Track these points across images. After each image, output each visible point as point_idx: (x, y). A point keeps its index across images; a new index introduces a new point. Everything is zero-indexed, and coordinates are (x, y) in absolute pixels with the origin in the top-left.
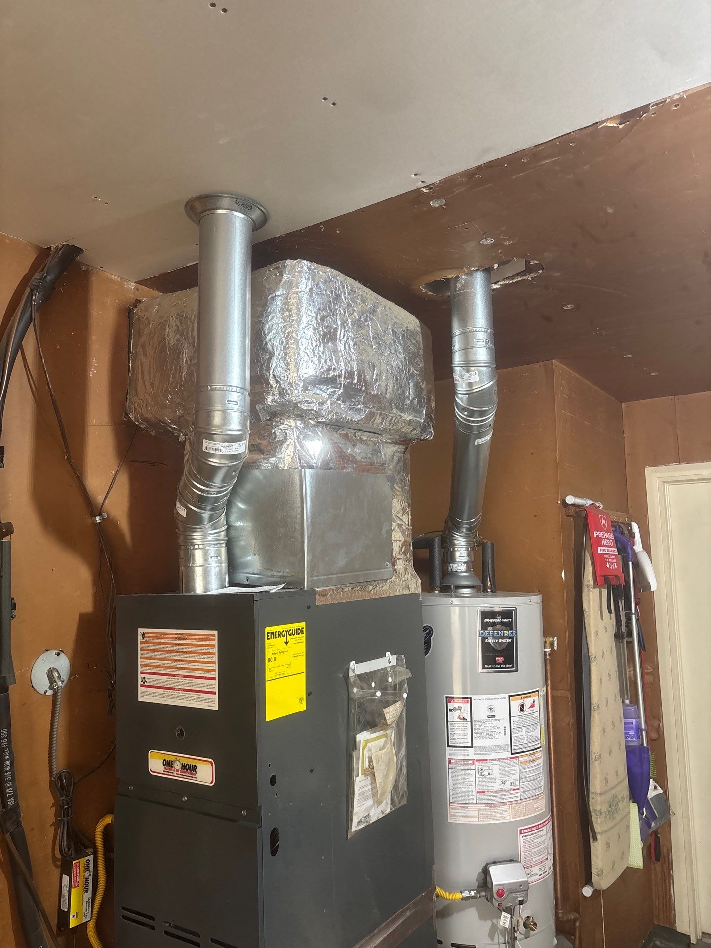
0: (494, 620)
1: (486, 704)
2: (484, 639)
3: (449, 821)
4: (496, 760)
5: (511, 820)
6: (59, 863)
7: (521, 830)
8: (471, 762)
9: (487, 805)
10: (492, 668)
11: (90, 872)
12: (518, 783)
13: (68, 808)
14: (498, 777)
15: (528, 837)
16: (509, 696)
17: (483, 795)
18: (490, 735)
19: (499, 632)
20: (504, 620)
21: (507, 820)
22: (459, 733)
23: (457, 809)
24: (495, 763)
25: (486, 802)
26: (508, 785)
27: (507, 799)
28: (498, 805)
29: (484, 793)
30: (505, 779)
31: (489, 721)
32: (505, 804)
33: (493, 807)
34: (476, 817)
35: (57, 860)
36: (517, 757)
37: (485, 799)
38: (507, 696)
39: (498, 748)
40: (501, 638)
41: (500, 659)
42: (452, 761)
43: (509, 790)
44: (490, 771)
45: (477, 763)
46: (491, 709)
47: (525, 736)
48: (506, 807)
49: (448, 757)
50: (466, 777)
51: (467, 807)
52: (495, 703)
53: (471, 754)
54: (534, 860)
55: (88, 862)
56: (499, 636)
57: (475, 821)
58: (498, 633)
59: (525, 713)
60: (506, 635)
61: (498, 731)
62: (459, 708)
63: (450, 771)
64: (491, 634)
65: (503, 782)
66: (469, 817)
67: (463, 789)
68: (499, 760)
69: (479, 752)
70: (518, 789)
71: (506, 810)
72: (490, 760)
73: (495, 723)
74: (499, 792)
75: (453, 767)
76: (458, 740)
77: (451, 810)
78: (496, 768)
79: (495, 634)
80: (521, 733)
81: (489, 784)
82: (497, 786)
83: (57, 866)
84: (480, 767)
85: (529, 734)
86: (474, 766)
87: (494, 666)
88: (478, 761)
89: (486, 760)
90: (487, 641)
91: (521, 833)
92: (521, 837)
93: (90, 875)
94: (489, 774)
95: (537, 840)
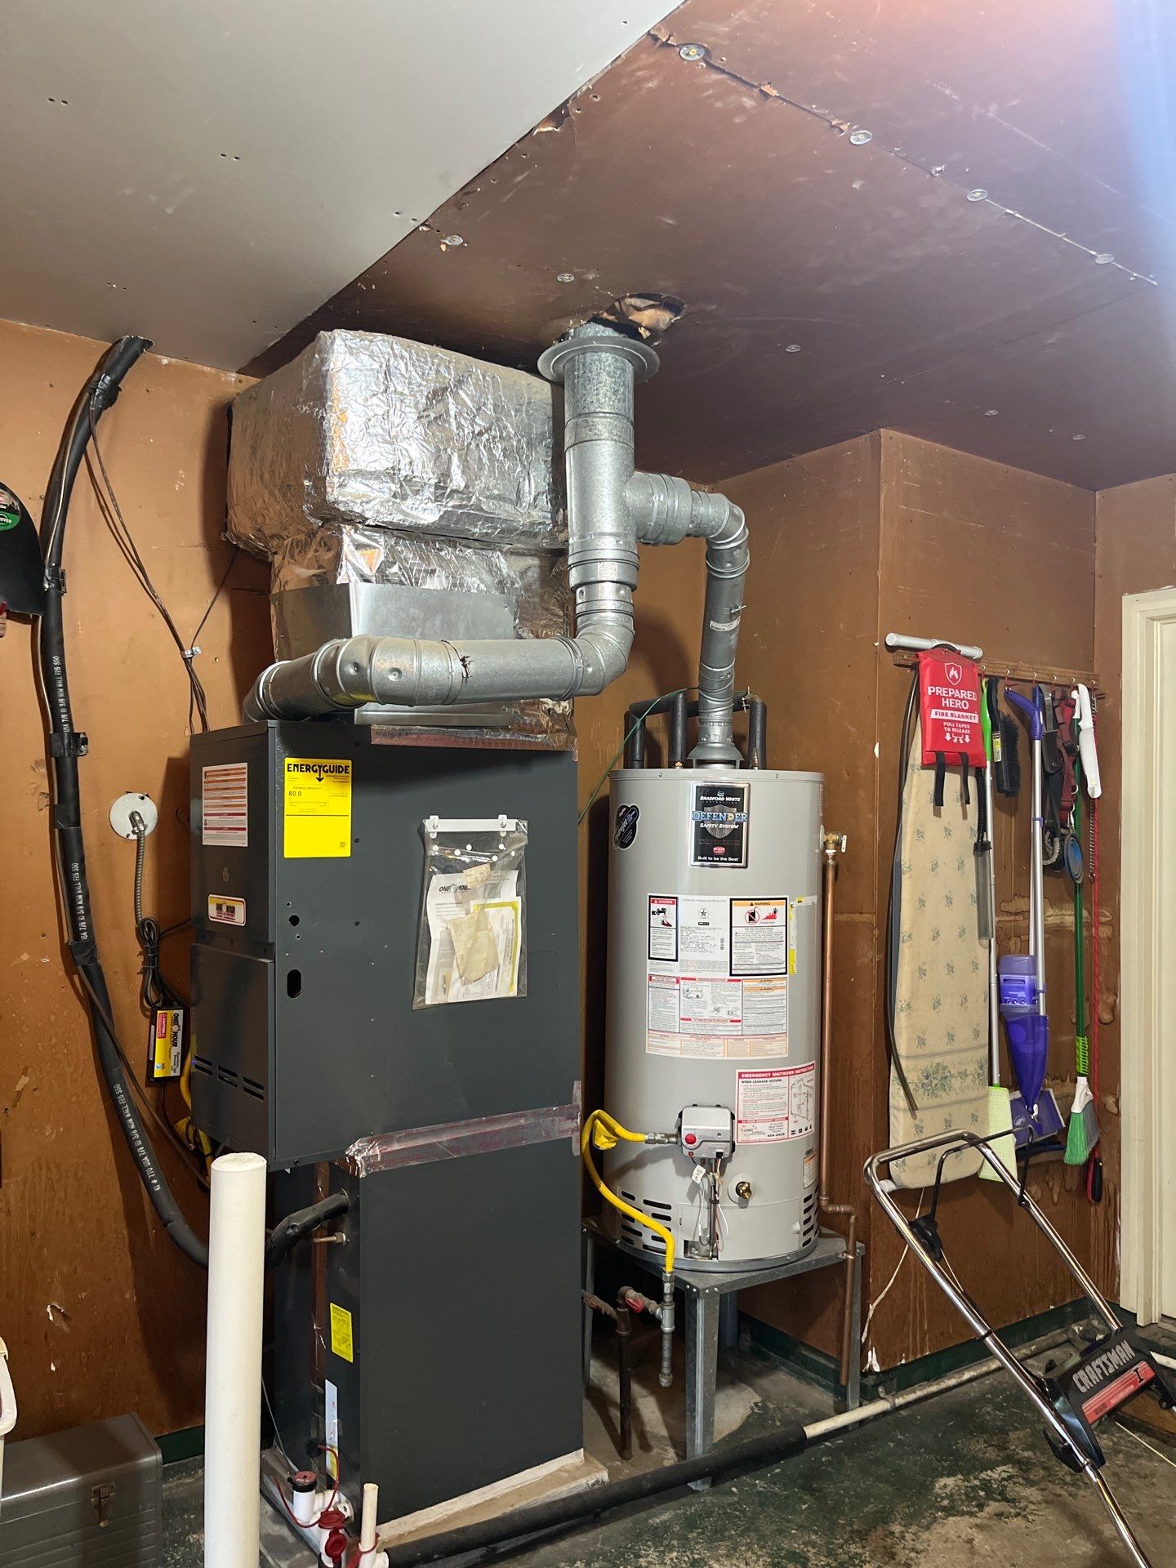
0: (713, 799)
1: (698, 907)
2: (697, 824)
3: (647, 1052)
4: (707, 980)
5: (726, 1058)
6: (149, 1014)
7: (740, 1074)
8: (675, 980)
9: (692, 1035)
10: (708, 861)
11: (179, 1027)
12: (739, 1013)
13: (154, 957)
14: (710, 1002)
15: (752, 1084)
16: (731, 900)
17: (688, 1022)
18: (701, 947)
19: (720, 814)
20: (728, 799)
21: (720, 1057)
22: (662, 943)
23: (656, 1038)
24: (705, 983)
25: (692, 1032)
26: (723, 1014)
27: (722, 1031)
28: (708, 1036)
29: (690, 1020)
30: (719, 1005)
31: (700, 929)
32: (718, 1037)
33: (701, 1039)
34: (678, 1049)
35: (148, 1010)
36: (739, 980)
37: (690, 1027)
38: (728, 899)
39: (712, 965)
40: (723, 822)
41: (720, 850)
42: (653, 978)
43: (725, 1021)
44: (699, 994)
45: (682, 981)
46: (703, 914)
47: (754, 954)
48: (720, 1041)
49: (648, 972)
50: (668, 998)
51: (668, 1036)
52: (708, 907)
53: (675, 970)
54: (760, 1114)
55: (176, 1017)
56: (720, 819)
57: (677, 1054)
58: (718, 816)
59: (757, 925)
60: (730, 819)
61: (713, 943)
62: (663, 911)
63: (650, 989)
64: (709, 816)
65: (717, 1010)
66: (667, 1048)
67: (663, 1013)
68: (712, 980)
69: (685, 968)
70: (739, 1021)
71: (719, 1045)
72: (700, 979)
73: (708, 933)
74: (710, 1021)
75: (655, 984)
76: (660, 951)
77: (650, 1039)
78: (707, 990)
79: (714, 816)
80: (747, 950)
81: (696, 1010)
82: (707, 1013)
83: (146, 1016)
84: (686, 987)
85: (762, 953)
86: (678, 985)
87: (710, 859)
88: (683, 979)
89: (694, 979)
90: (702, 825)
91: (740, 1077)
92: (740, 1082)
93: (179, 1030)
94: (698, 997)
95: (768, 1091)
